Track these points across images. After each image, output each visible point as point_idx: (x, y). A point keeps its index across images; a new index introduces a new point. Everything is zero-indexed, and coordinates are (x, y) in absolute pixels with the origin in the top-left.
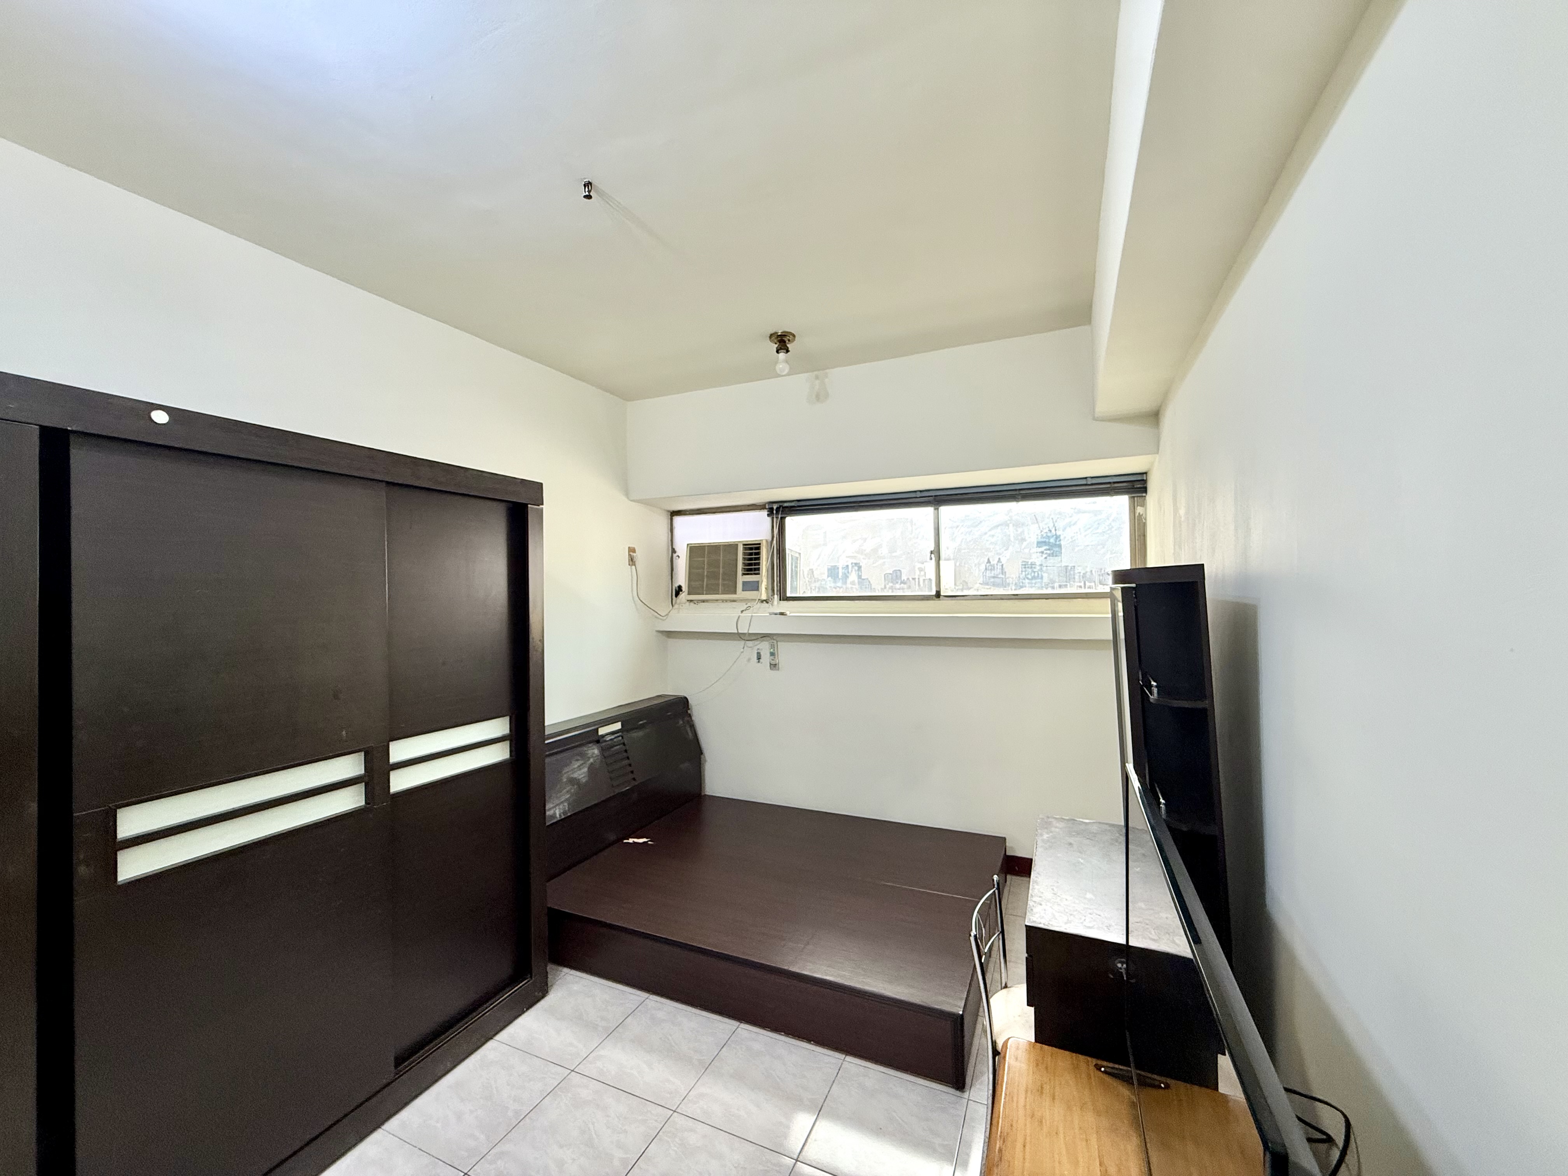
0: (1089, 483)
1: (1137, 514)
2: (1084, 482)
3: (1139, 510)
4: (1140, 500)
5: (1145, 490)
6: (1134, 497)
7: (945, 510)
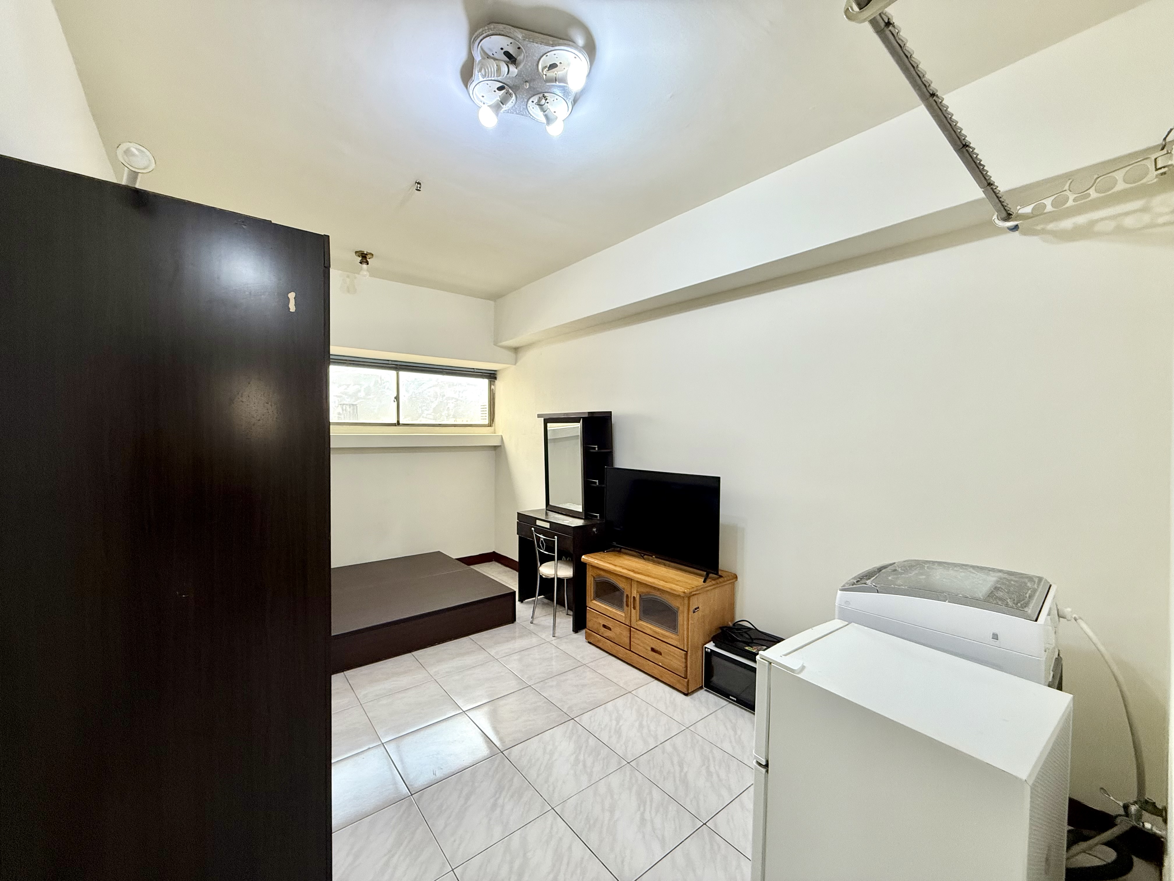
0: (475, 371)
1: (491, 389)
2: (473, 370)
3: (493, 387)
4: (493, 383)
5: (495, 378)
6: (491, 381)
7: (402, 373)
